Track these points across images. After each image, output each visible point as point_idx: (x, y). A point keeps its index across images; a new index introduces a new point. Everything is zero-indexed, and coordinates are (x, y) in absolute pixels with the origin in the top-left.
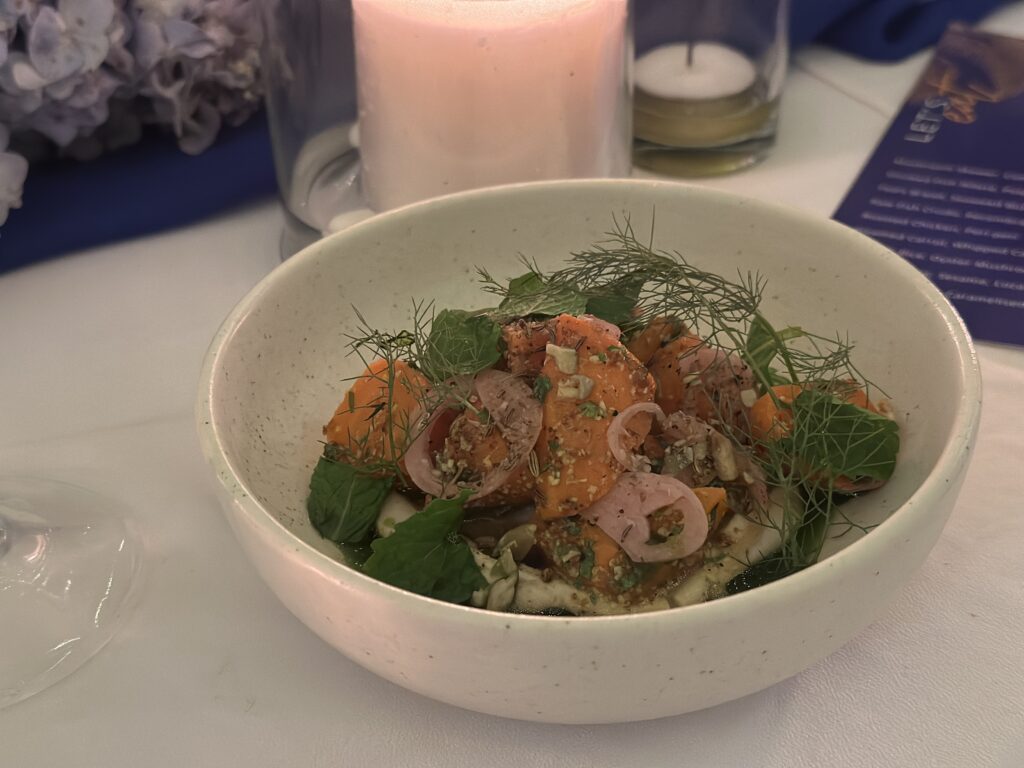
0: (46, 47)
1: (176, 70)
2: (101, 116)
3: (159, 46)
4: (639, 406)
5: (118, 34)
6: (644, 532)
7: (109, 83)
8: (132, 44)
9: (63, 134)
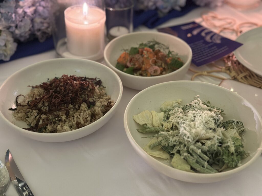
0: (20, 27)
1: (39, 30)
2: (28, 37)
3: (37, 27)
4: (153, 59)
5: (31, 26)
6: (153, 72)
7: (30, 32)
8: (33, 27)
9: (22, 39)
